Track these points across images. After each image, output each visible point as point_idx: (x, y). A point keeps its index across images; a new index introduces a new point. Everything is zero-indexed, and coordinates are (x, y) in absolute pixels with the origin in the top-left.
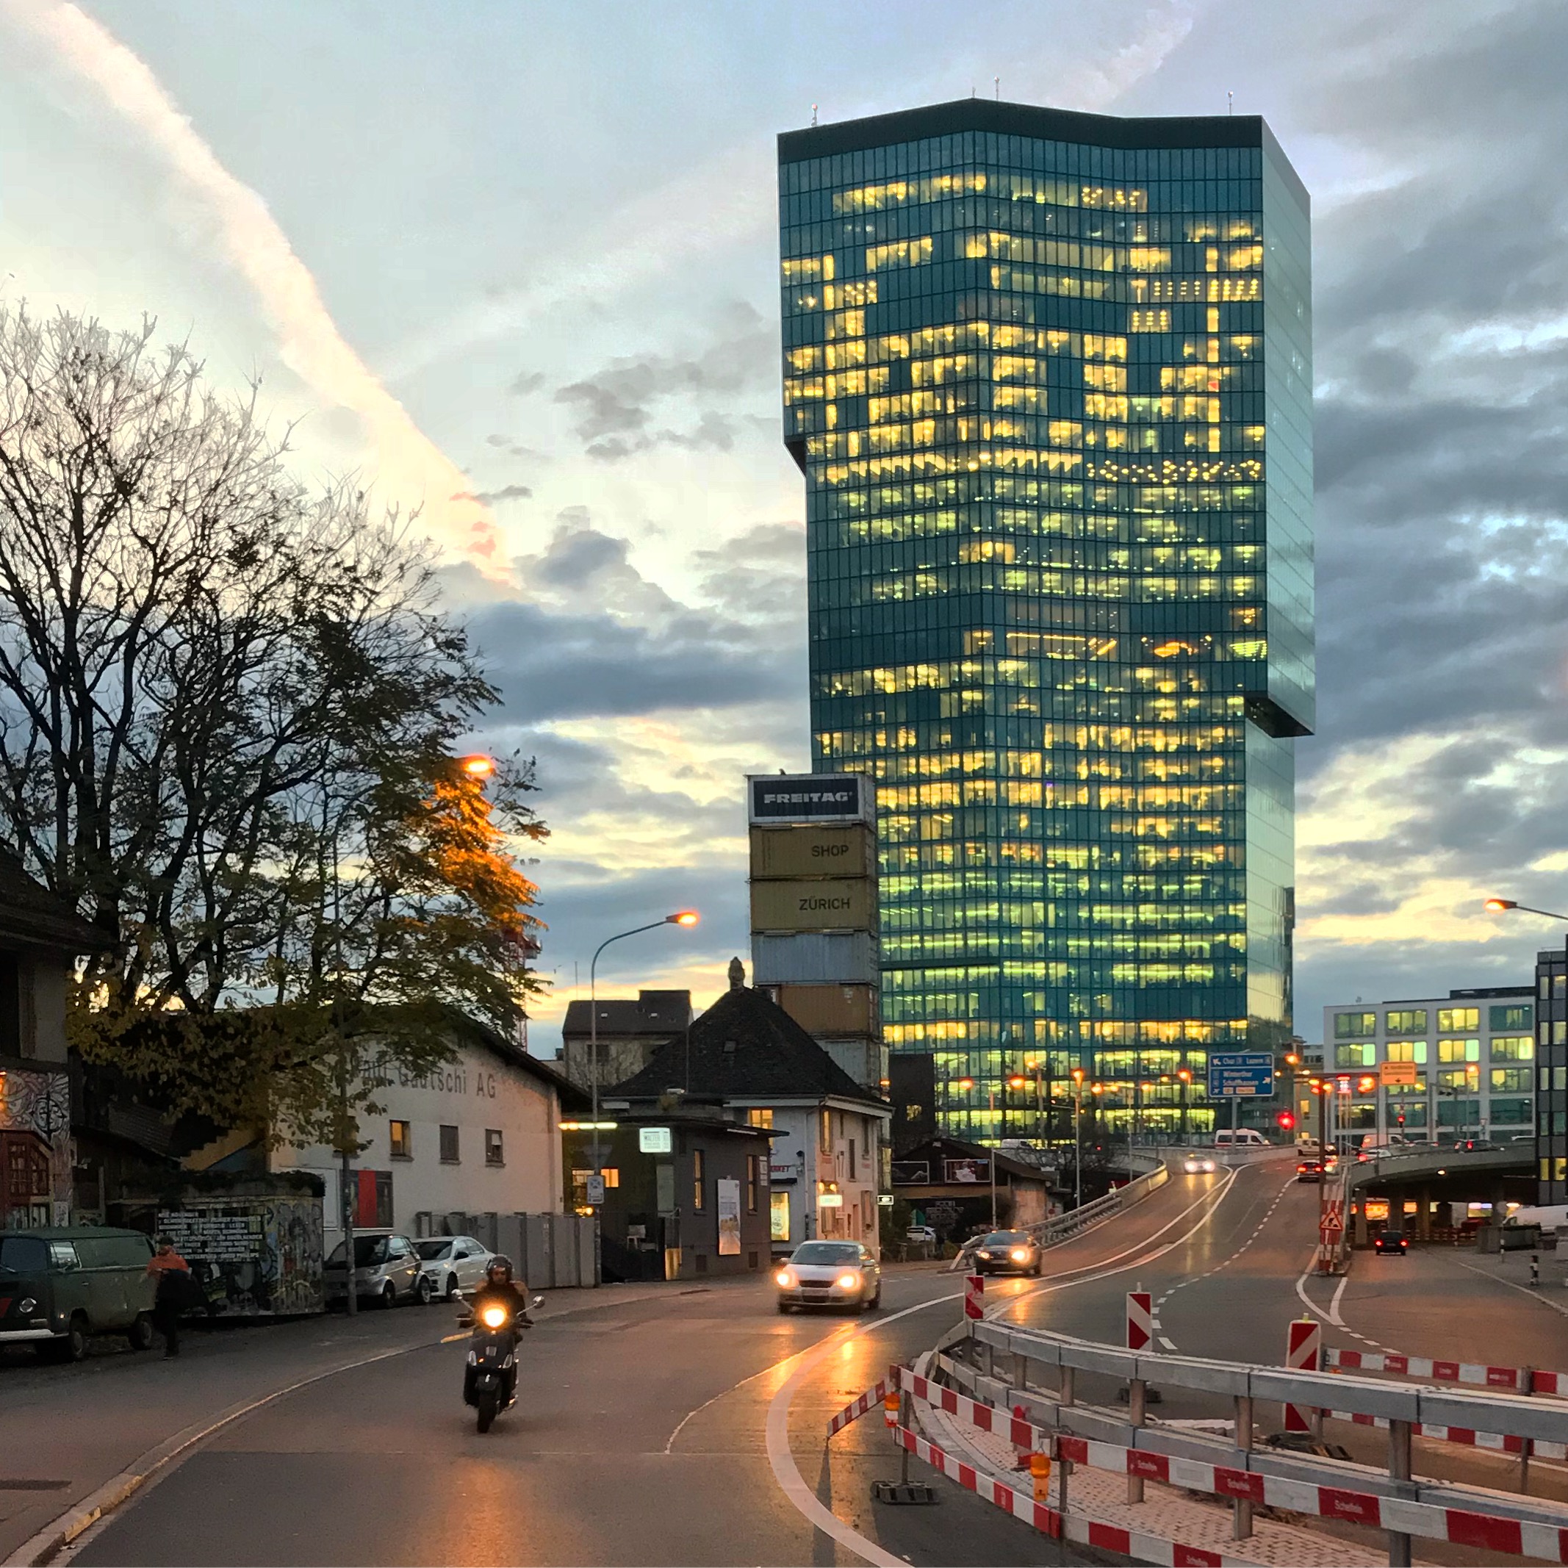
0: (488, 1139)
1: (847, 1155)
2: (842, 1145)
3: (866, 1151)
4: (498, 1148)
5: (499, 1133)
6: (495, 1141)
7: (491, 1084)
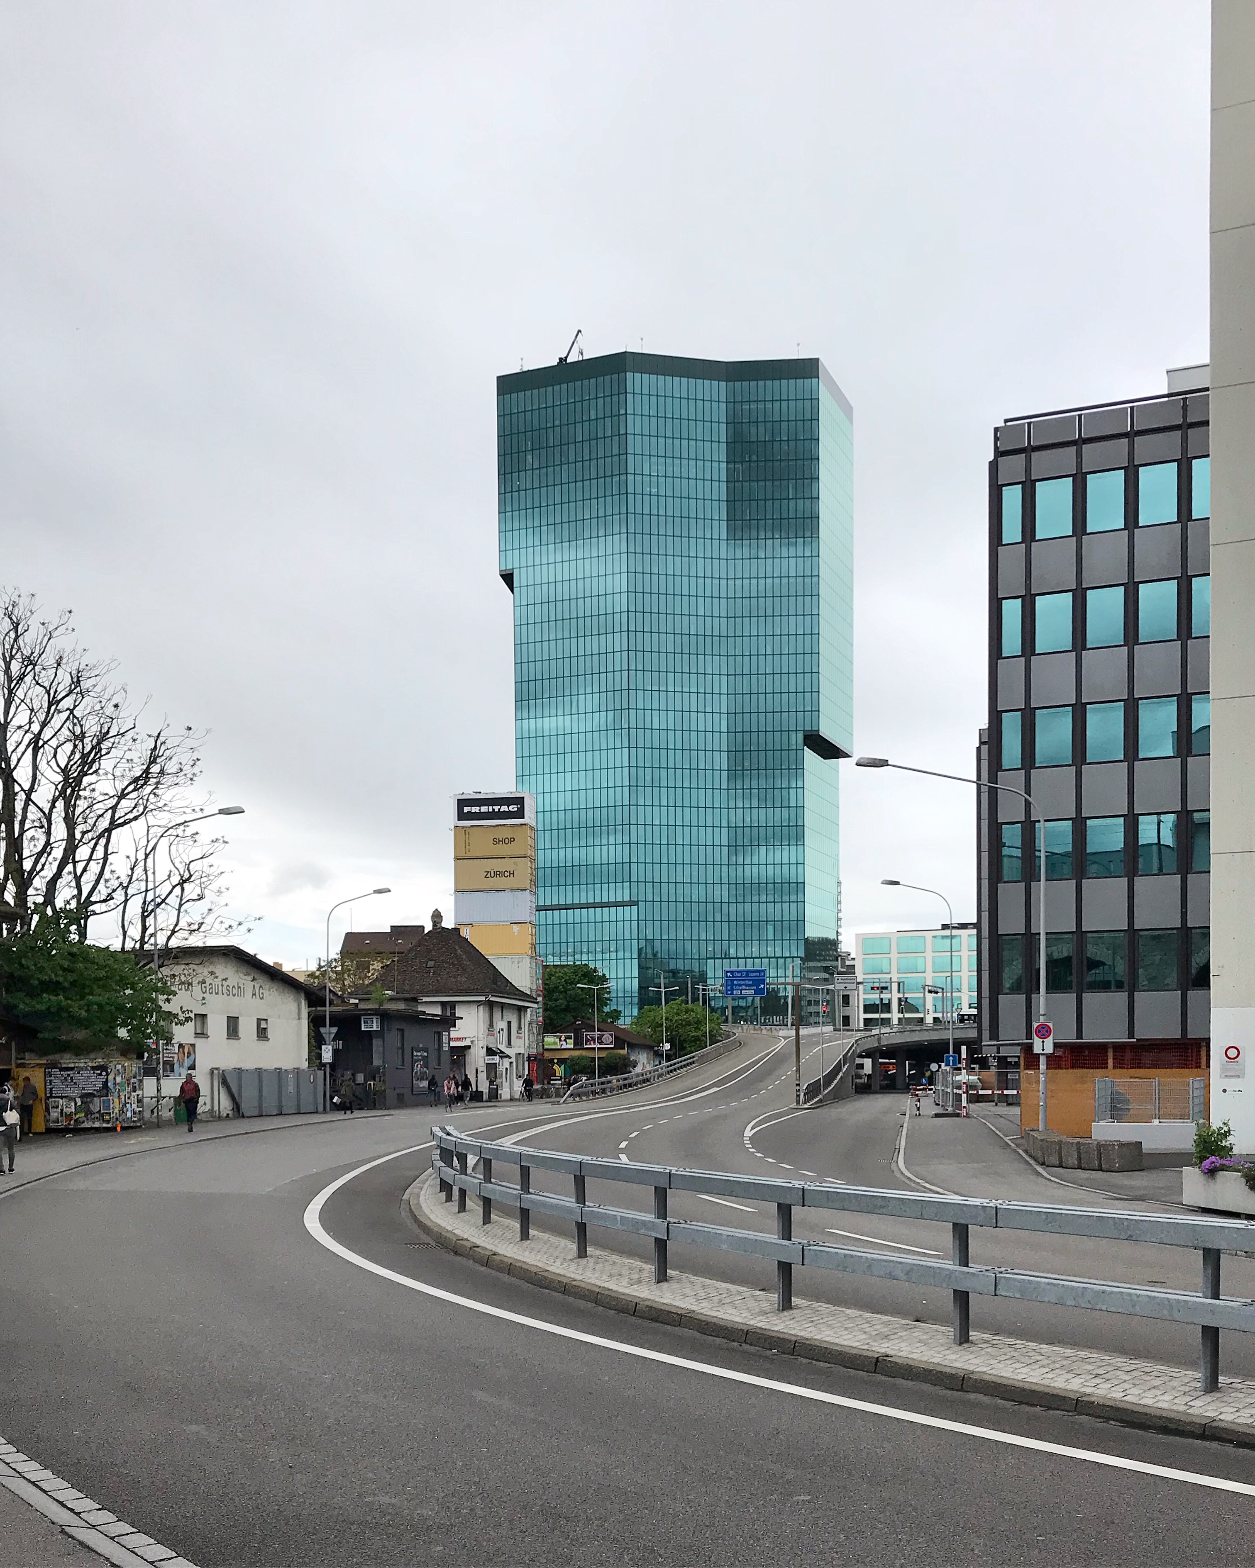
0: (259, 1025)
1: (506, 1031)
2: (503, 1025)
3: (520, 1028)
4: (265, 1029)
5: (266, 1020)
6: (263, 1025)
7: (261, 991)
